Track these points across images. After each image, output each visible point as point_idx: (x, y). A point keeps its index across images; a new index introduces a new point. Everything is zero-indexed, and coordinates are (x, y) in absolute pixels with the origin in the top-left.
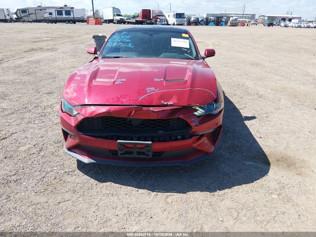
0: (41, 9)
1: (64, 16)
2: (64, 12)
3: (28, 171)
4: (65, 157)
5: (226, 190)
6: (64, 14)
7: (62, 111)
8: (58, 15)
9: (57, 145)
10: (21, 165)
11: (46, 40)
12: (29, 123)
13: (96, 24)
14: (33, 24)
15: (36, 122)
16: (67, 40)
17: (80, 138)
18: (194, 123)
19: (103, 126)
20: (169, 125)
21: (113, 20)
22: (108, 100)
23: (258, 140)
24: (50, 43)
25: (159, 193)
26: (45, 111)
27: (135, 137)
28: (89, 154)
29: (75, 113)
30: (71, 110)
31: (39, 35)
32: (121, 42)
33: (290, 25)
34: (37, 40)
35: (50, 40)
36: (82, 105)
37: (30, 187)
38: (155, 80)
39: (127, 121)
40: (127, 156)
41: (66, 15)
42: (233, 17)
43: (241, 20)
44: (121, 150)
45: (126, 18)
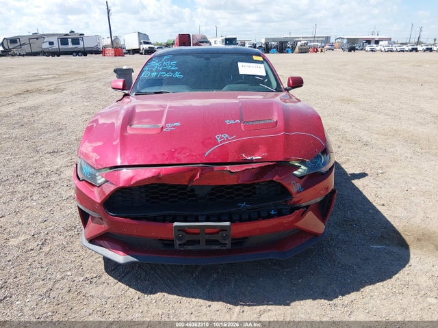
0: (37, 37)
1: (70, 46)
2: (70, 40)
3: (22, 280)
4: (83, 253)
5: (353, 295)
6: (70, 43)
7: (79, 179)
8: (62, 45)
9: (70, 233)
10: (12, 270)
11: (46, 79)
12: (23, 199)
13: (115, 56)
14: (26, 57)
15: (34, 198)
16: (77, 78)
17: (111, 222)
18: (294, 188)
19: (148, 201)
20: (254, 193)
21: (139, 49)
22: (155, 157)
23: (380, 208)
24: (53, 82)
25: (246, 308)
26: (49, 180)
27: (203, 215)
28: (126, 248)
29: (100, 180)
30: (94, 177)
31: (36, 73)
32: (163, 70)
33: (378, 48)
34: (33, 78)
35: (51, 78)
36: (111, 168)
37: (28, 309)
38: (227, 122)
39: (188, 189)
40: (190, 248)
41: (73, 44)
42: (300, 41)
43: (313, 44)
44: (180, 239)
45: (156, 47)
